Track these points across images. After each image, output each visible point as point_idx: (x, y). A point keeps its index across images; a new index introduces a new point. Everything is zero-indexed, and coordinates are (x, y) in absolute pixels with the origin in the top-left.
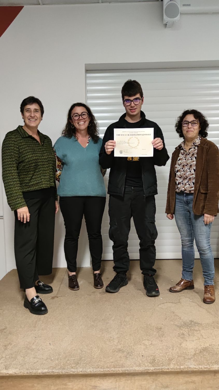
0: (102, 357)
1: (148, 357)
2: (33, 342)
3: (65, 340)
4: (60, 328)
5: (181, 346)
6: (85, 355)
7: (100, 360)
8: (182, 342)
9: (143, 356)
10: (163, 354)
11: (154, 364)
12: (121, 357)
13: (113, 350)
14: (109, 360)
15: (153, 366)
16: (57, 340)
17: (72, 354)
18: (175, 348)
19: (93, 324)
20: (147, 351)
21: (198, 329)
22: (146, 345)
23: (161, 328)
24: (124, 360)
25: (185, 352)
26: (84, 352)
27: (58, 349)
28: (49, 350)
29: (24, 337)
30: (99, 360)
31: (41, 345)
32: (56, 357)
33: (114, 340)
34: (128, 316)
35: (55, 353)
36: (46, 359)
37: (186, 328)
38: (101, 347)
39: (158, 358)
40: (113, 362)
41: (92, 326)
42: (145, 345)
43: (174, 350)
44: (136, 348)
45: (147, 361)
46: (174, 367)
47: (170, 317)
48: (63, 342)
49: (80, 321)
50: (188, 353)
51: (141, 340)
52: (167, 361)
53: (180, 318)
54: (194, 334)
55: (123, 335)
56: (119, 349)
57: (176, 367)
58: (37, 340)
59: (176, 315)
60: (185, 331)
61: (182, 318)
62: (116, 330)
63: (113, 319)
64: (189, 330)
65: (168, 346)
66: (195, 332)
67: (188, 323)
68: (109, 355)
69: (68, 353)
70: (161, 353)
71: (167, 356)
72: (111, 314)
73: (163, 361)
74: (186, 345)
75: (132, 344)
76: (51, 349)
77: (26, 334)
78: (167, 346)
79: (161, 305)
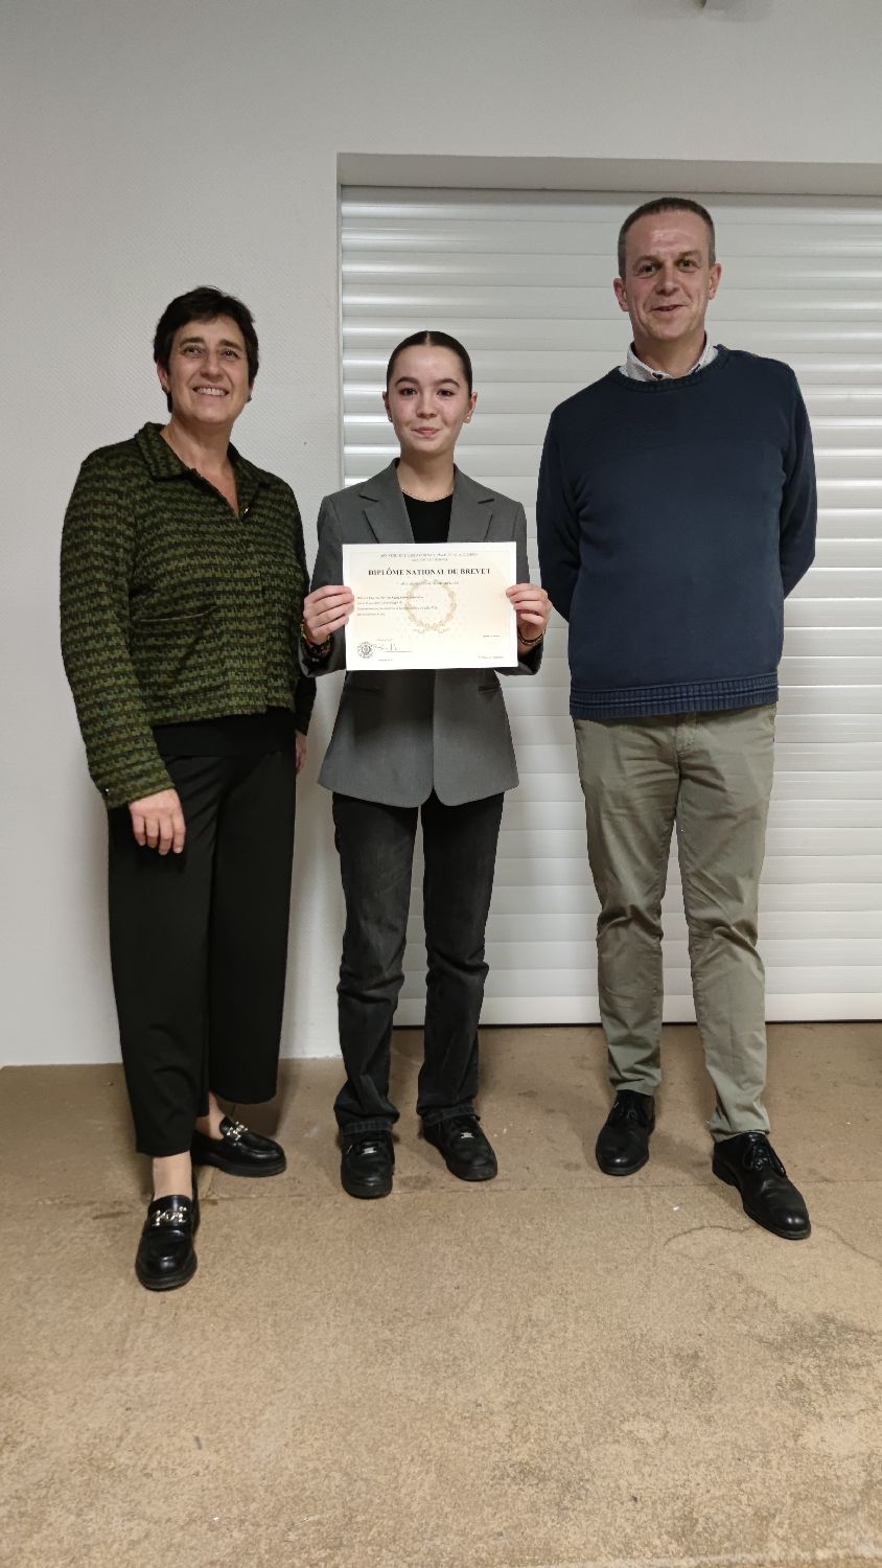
0: (447, 1509)
1: (659, 1507)
2: (118, 1434)
3: (268, 1420)
4: (236, 1361)
5: (799, 1442)
6: (368, 1496)
7: (441, 1523)
8: (803, 1426)
9: (635, 1499)
10: (724, 1490)
11: (694, 1542)
12: (533, 1508)
13: (494, 1469)
14: (485, 1524)
15: (689, 1552)
16: (229, 1422)
17: (308, 1493)
18: (774, 1458)
19: (387, 1334)
20: (650, 1475)
21: (860, 1357)
22: (641, 1441)
23: (696, 1356)
24: (553, 1521)
25: (821, 1475)
26: (360, 1484)
27: (237, 1471)
28: (197, 1474)
29: (75, 1404)
30: (438, 1526)
31: (156, 1449)
32: (229, 1510)
33: (491, 1418)
34: (540, 1293)
35: (226, 1488)
36: (188, 1523)
37: (805, 1356)
38: (438, 1453)
39: (706, 1510)
40: (502, 1535)
41: (385, 1348)
42: (637, 1441)
43: (774, 1463)
44: (598, 1459)
45: (660, 1526)
46: (786, 1556)
47: (729, 1297)
48: (258, 1430)
49: (324, 1319)
50: (835, 1482)
51: (614, 1415)
52: (747, 1523)
53: (773, 1303)
54: (847, 1383)
55: (529, 1390)
56: (521, 1463)
57: (797, 1556)
58: (134, 1420)
59: (753, 1290)
60: (803, 1366)
61: (782, 1304)
62: (496, 1368)
63: (479, 1309)
64: (823, 1364)
65: (740, 1443)
66: (854, 1373)
67: (812, 1328)
68: (480, 1494)
69: (286, 1490)
70: (714, 1483)
71: (744, 1499)
72: (465, 1283)
73: (731, 1523)
74: (823, 1440)
75: (577, 1440)
76: (207, 1467)
77: (80, 1393)
78: (739, 1447)
79: (682, 1238)
